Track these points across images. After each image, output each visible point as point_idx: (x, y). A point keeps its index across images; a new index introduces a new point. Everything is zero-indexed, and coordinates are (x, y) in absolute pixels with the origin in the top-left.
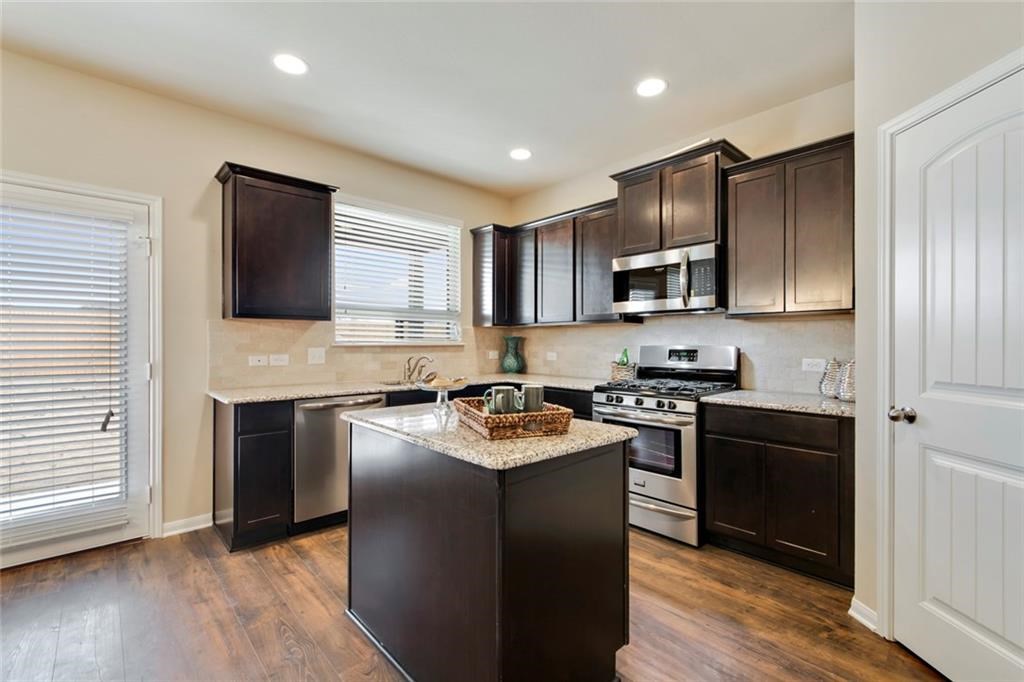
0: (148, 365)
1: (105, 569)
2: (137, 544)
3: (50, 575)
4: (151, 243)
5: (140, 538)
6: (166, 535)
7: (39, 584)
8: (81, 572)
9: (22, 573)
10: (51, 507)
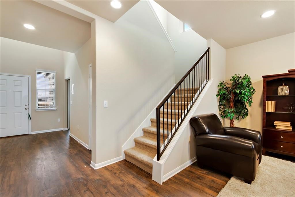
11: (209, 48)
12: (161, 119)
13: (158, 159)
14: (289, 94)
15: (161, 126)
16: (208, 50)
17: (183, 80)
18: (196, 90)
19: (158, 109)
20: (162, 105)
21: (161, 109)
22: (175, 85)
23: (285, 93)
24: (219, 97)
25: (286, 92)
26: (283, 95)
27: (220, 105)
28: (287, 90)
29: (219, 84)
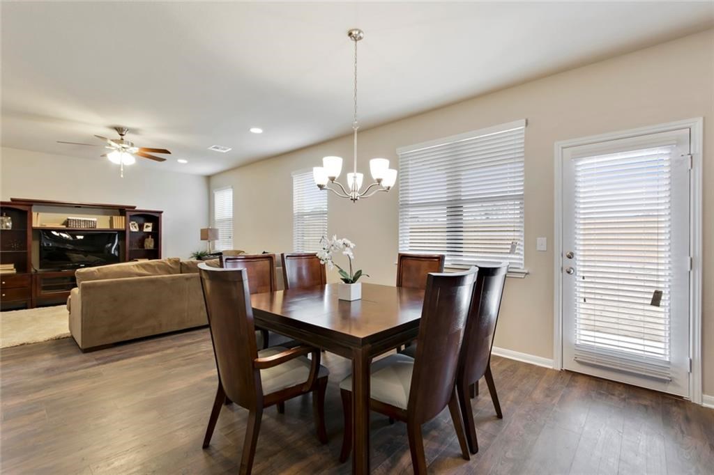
0: (689, 259)
1: (653, 408)
2: (678, 401)
3: (617, 393)
4: (692, 158)
5: (681, 397)
6: (705, 405)
7: (610, 396)
8: (636, 402)
9: (601, 383)
10: (642, 353)
14: (12, 228)
23: (7, 227)
25: (8, 224)
26: (4, 228)
28: (9, 222)
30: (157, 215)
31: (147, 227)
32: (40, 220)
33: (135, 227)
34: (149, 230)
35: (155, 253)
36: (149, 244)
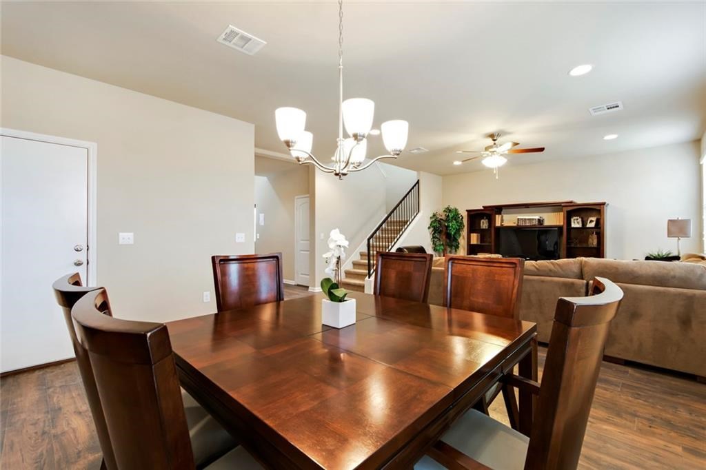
11: (419, 180)
12: (371, 252)
13: (369, 278)
15: (371, 258)
16: (418, 182)
17: (393, 212)
18: (405, 222)
19: (369, 240)
20: (372, 236)
21: (371, 240)
22: (386, 216)
24: (432, 229)
27: (433, 237)
29: (432, 215)
30: (598, 208)
31: (591, 221)
32: (508, 220)
33: (578, 223)
34: (593, 225)
35: (599, 252)
36: (593, 241)
